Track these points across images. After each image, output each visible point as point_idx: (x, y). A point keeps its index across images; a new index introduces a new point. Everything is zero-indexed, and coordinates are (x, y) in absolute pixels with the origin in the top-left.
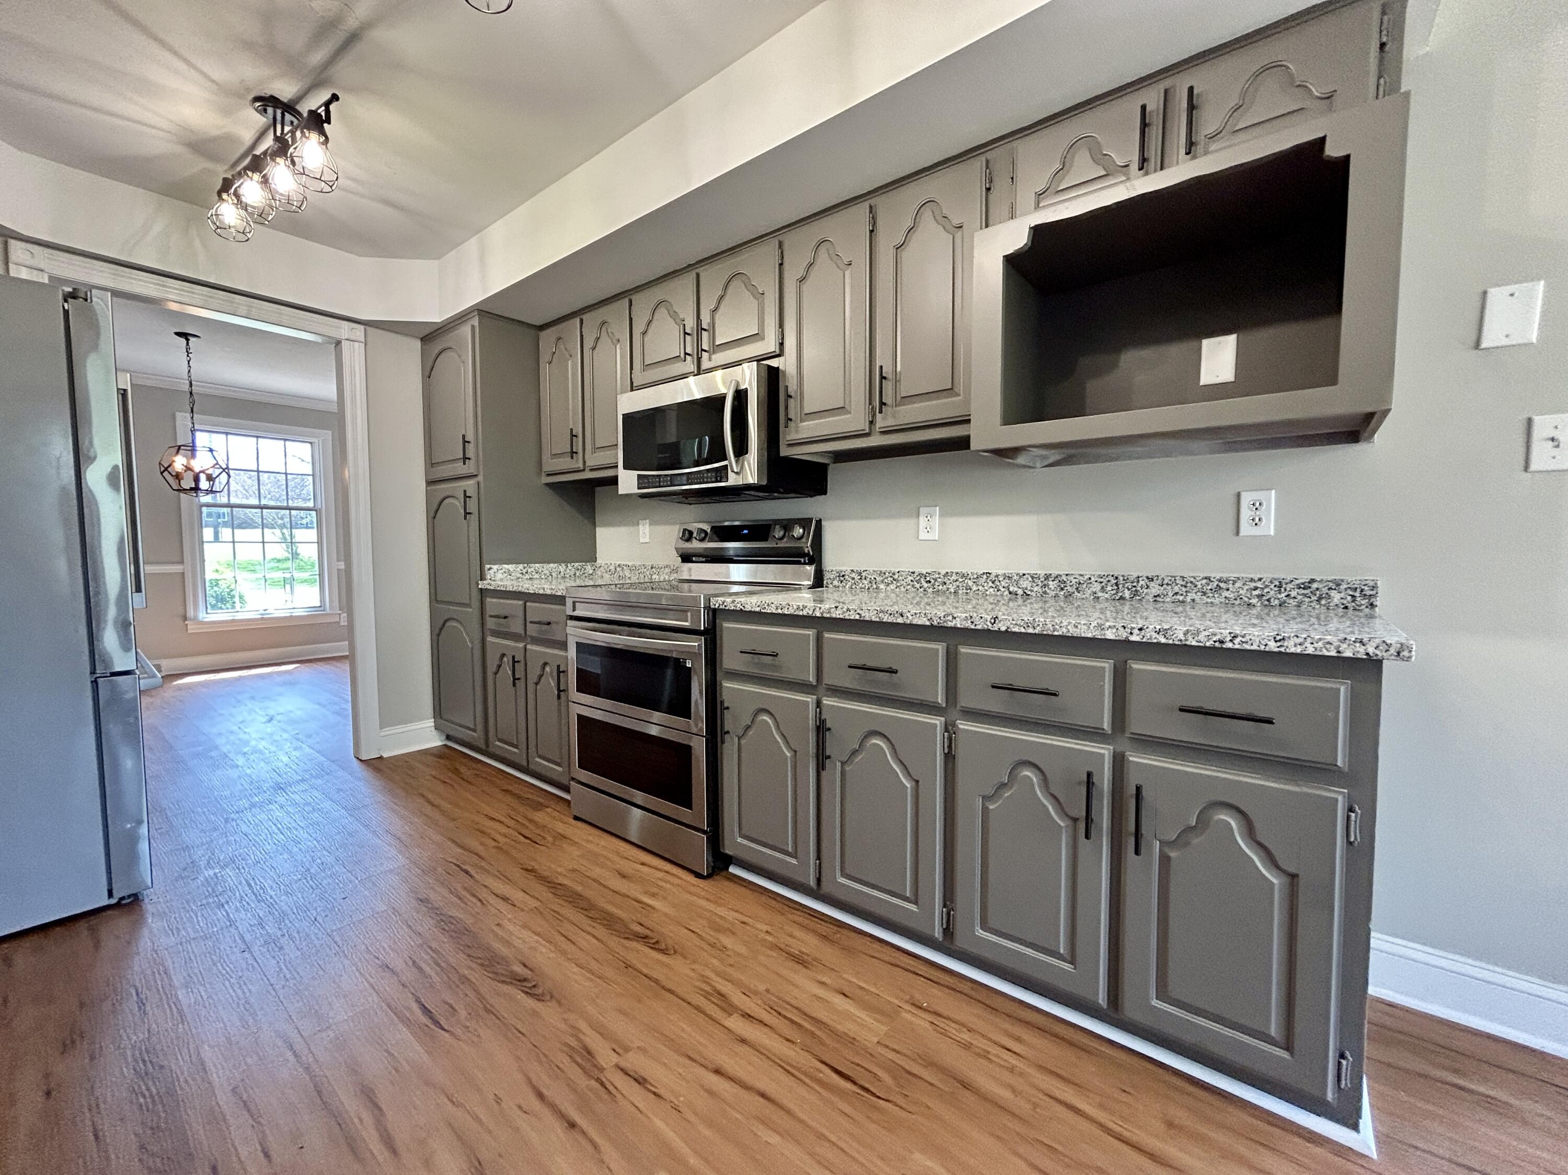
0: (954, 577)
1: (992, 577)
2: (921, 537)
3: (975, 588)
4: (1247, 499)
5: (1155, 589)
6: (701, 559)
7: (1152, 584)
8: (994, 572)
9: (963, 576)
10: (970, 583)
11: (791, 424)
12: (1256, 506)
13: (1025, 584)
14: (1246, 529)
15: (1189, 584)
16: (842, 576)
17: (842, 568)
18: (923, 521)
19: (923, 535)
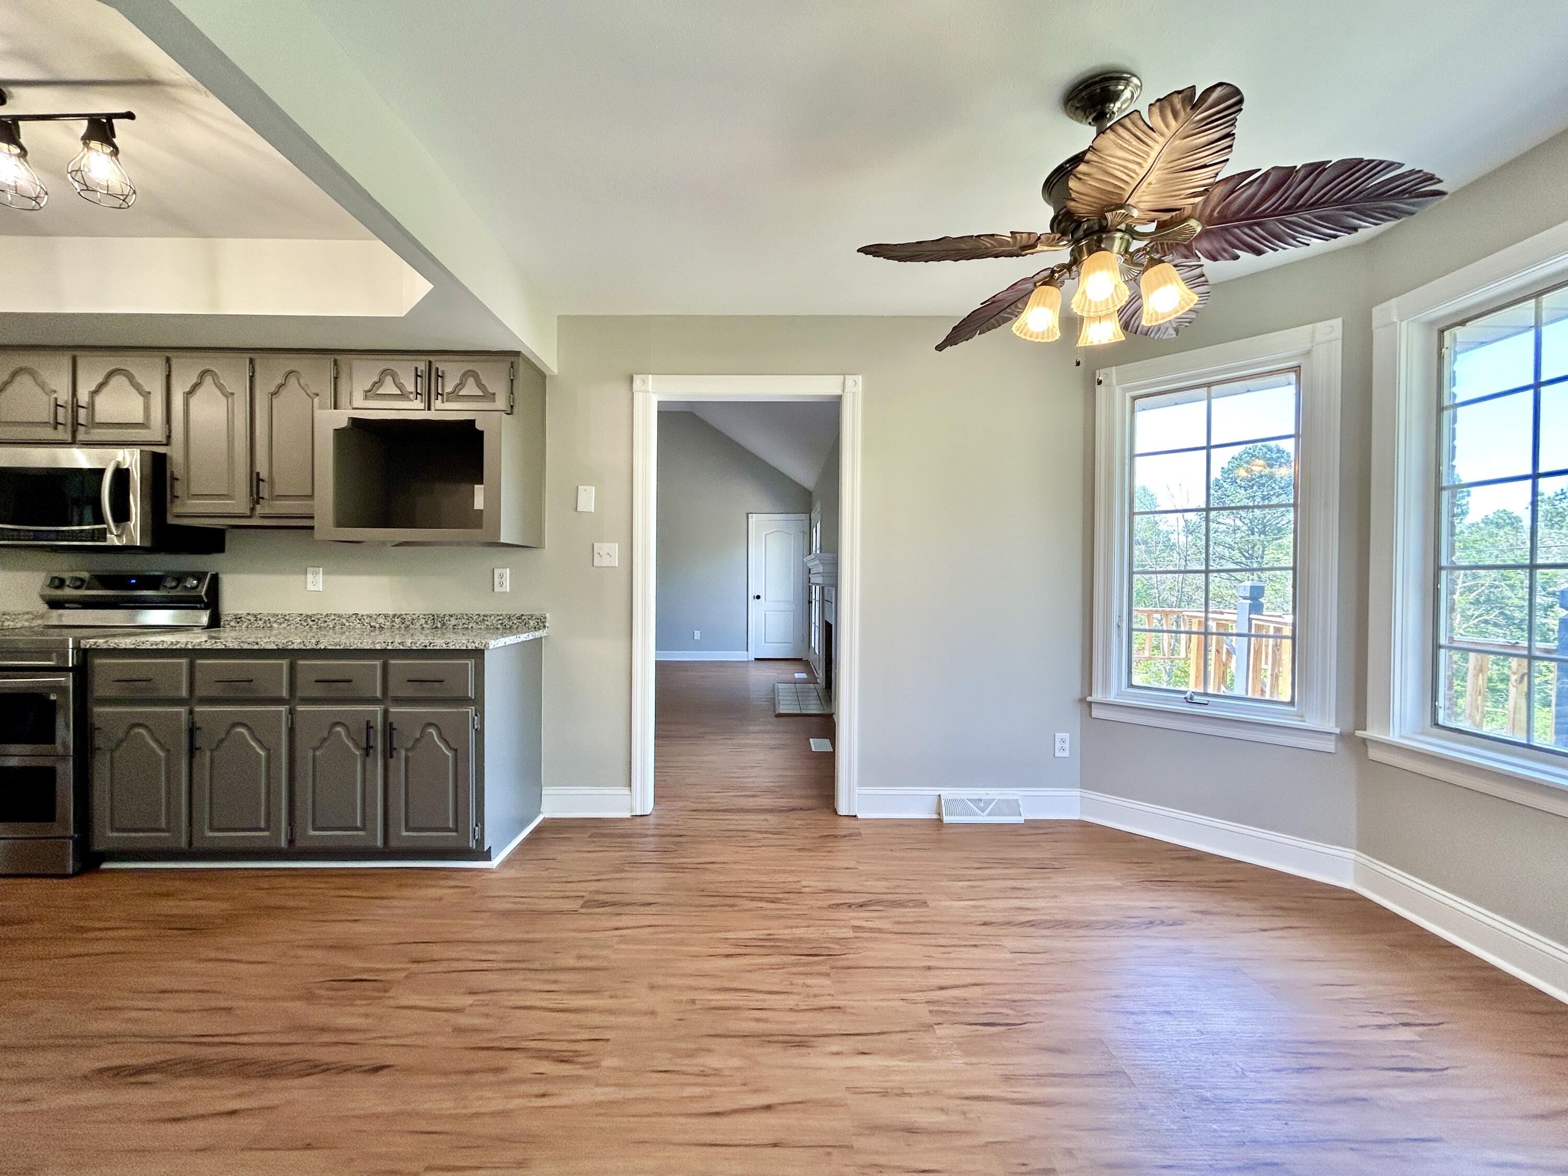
0: (333, 617)
1: (359, 617)
2: (309, 589)
3: (347, 624)
4: (497, 572)
5: (453, 622)
6: (76, 606)
7: (452, 619)
8: (360, 613)
9: (339, 616)
10: (344, 621)
11: (178, 502)
12: (501, 576)
13: (381, 620)
14: (497, 589)
15: (470, 618)
16: (238, 619)
17: (238, 612)
18: (310, 577)
19: (310, 587)
